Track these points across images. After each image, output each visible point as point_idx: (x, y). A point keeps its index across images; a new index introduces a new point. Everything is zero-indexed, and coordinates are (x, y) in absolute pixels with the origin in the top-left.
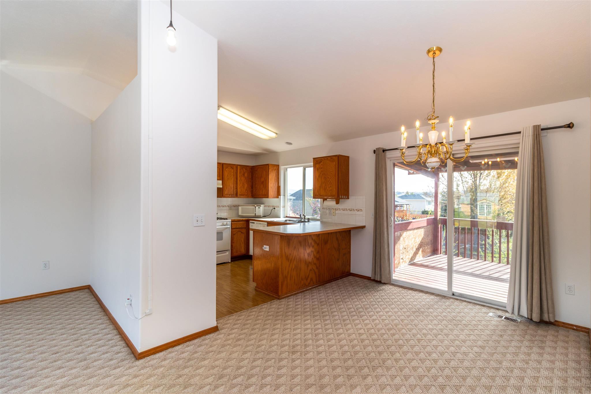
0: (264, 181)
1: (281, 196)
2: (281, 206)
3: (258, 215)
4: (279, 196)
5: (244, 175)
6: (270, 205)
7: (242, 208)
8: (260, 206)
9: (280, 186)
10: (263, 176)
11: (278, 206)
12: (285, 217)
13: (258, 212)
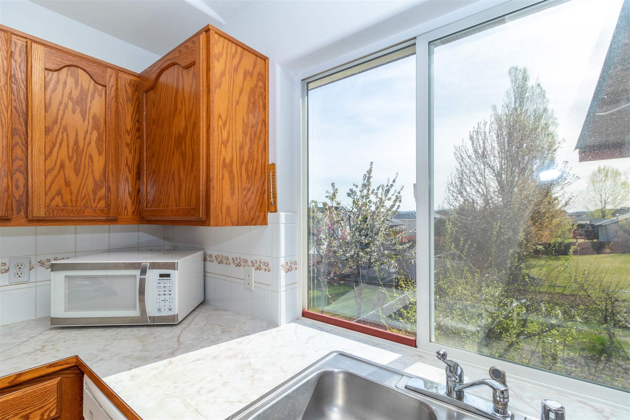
0: (186, 128)
1: (282, 215)
2: (282, 261)
3: (157, 314)
4: (270, 215)
6: (225, 254)
7: (67, 278)
8: (173, 266)
9: (274, 165)
10: (179, 106)
11: (267, 265)
12: (301, 315)
13: (162, 297)
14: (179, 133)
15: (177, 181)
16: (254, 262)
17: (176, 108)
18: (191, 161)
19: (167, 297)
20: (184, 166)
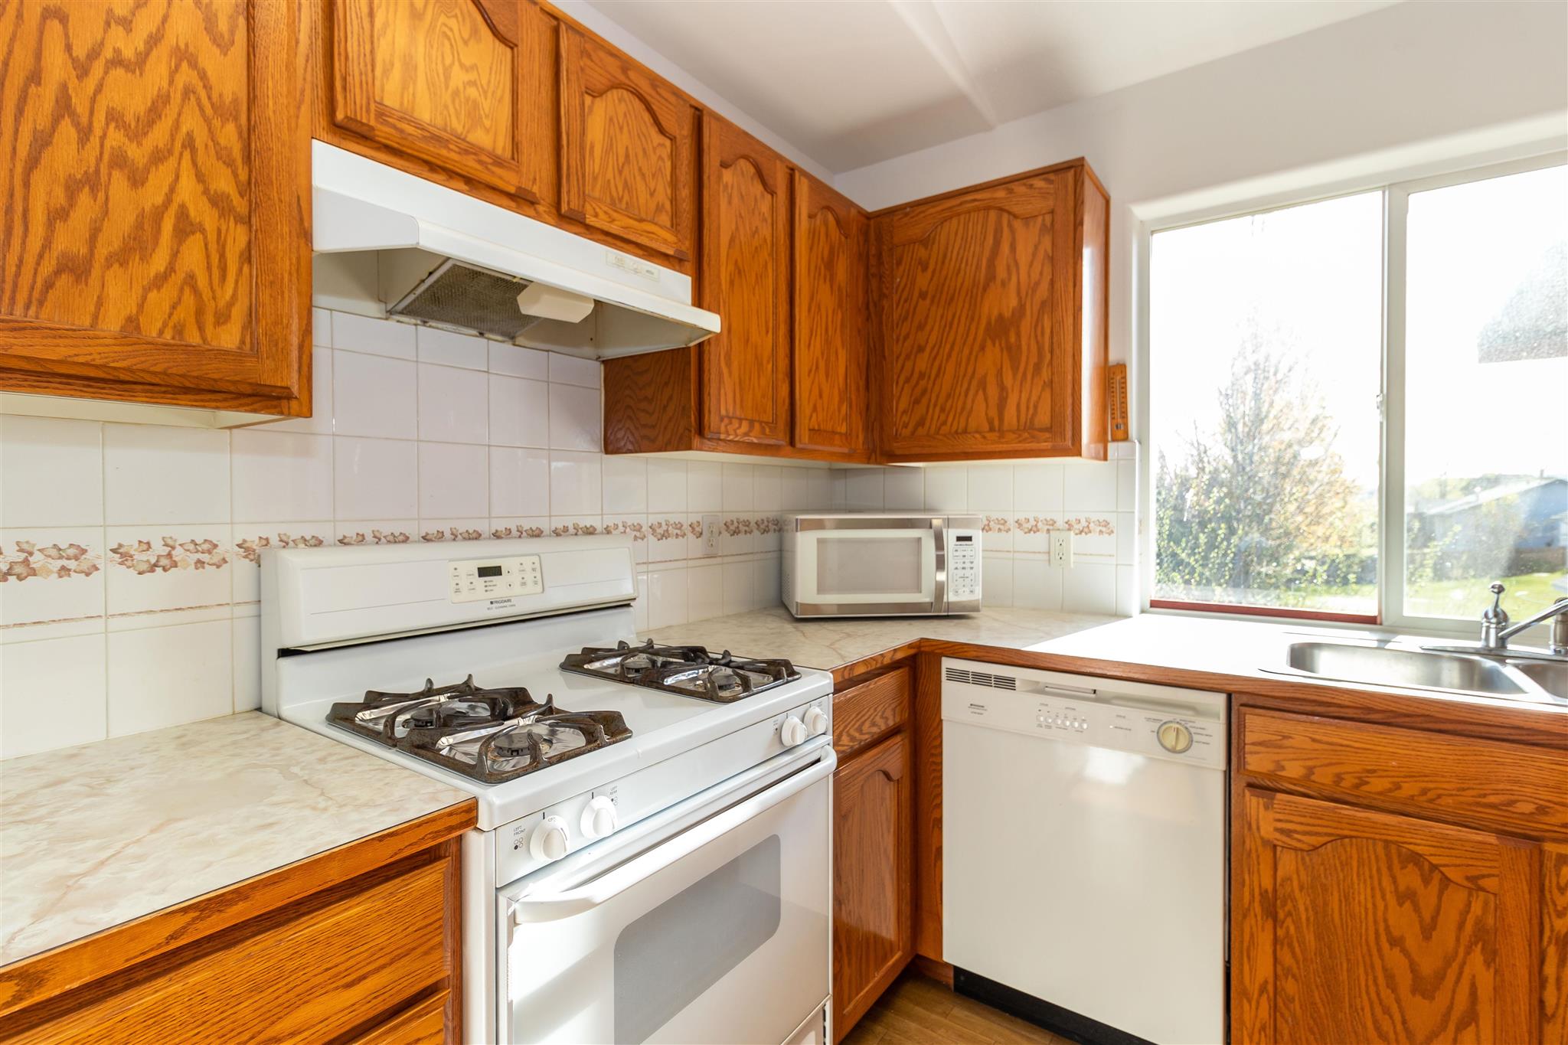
0: (1020, 311)
1: (1135, 445)
2: (1137, 517)
3: (954, 600)
5: (830, 265)
7: (820, 541)
9: (1122, 366)
10: (1001, 273)
11: (1105, 524)
12: (1148, 605)
13: (961, 573)
14: (1001, 317)
15: (993, 391)
16: (1073, 522)
17: (991, 277)
18: (1034, 360)
19: (968, 572)
20: (1015, 368)
